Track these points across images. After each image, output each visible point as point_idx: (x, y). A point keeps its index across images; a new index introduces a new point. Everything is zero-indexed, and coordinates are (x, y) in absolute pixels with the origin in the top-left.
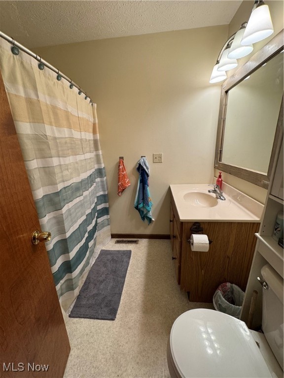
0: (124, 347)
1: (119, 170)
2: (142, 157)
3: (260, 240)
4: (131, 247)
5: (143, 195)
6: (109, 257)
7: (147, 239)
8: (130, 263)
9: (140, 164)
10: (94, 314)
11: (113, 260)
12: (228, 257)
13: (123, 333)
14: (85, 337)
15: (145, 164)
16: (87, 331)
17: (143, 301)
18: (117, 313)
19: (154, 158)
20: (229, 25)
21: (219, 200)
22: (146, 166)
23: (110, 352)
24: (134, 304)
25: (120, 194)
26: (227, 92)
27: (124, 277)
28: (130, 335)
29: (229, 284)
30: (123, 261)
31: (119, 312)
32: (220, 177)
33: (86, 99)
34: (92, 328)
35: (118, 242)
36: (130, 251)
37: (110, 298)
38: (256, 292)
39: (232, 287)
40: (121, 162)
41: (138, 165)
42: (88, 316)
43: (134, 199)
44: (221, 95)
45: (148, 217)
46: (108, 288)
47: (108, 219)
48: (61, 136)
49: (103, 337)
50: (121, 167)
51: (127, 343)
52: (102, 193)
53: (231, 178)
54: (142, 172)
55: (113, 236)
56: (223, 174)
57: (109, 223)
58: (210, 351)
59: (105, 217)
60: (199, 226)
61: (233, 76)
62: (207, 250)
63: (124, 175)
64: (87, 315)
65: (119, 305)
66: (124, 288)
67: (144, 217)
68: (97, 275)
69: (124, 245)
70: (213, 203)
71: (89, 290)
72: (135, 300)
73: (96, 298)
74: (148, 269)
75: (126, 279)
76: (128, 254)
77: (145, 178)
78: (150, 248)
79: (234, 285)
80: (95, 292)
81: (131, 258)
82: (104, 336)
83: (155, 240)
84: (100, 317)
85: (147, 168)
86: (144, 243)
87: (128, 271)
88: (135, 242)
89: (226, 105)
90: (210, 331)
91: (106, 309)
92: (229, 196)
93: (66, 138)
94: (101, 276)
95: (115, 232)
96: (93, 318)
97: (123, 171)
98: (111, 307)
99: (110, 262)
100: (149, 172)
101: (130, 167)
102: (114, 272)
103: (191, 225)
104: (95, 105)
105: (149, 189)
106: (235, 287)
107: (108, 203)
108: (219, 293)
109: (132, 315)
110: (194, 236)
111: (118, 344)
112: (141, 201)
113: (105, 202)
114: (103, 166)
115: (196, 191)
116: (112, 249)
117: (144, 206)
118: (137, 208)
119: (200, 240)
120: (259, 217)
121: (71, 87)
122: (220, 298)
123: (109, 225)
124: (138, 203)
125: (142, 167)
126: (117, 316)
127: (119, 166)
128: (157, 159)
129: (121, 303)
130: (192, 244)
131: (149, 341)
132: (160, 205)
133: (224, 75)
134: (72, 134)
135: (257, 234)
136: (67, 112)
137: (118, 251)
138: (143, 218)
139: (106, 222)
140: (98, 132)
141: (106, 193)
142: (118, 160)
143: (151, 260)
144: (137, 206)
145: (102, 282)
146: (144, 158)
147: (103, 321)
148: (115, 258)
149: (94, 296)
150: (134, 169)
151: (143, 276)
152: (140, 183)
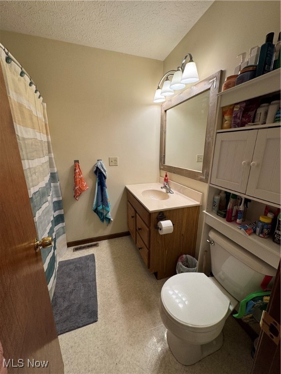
0: (114, 339)
1: (75, 173)
2: (98, 160)
3: (206, 214)
4: (92, 250)
5: (102, 197)
6: (71, 266)
7: (106, 240)
8: (96, 266)
9: (97, 168)
10: (74, 325)
11: (76, 267)
12: (183, 235)
13: (110, 328)
14: (70, 350)
15: (102, 167)
16: (70, 344)
17: (120, 294)
18: (97, 314)
19: (110, 161)
20: (164, 61)
21: (169, 194)
22: (103, 169)
23: (102, 350)
24: (112, 300)
25: (77, 198)
26: (166, 111)
27: (95, 280)
28: (117, 326)
29: (184, 256)
30: (88, 266)
31: (99, 312)
32: (166, 176)
33: (39, 98)
34: (75, 338)
35: (76, 249)
36: (93, 255)
37: (86, 304)
38: (206, 251)
39: (186, 257)
40: (77, 166)
41: (96, 168)
42: (67, 330)
43: (93, 202)
44: (161, 113)
45: (107, 218)
46: (81, 296)
47: (63, 228)
48: (28, 137)
49: (90, 341)
50: (77, 171)
51: (116, 334)
52: (55, 199)
53: (175, 177)
54: (99, 175)
55: (69, 245)
56: (168, 174)
57: (64, 231)
58: (181, 306)
59: (60, 225)
60: (163, 214)
61: (171, 100)
62: (171, 231)
63: (81, 179)
64: (65, 329)
65: (97, 307)
66: (97, 290)
67: (104, 218)
68: (63, 288)
69: (84, 250)
70: (165, 196)
71: (58, 306)
72: (112, 296)
73: (70, 309)
74: (115, 266)
75: (97, 281)
76: (92, 258)
77: (103, 180)
78: (111, 247)
79: (187, 255)
80: (66, 304)
81: (96, 260)
82: (91, 339)
83: (114, 239)
84: (81, 325)
85: (105, 171)
86: (104, 244)
87: (96, 274)
88: (96, 245)
89: (165, 121)
90: (176, 292)
91: (85, 315)
92: (175, 190)
93: (31, 139)
94: (68, 287)
95: (71, 240)
96: (73, 330)
97: (79, 175)
98: (90, 312)
99: (74, 270)
100: (106, 174)
101: (86, 170)
102: (82, 278)
103: (157, 214)
104: (45, 104)
105: (107, 190)
106: (188, 256)
107: (63, 210)
108: (180, 263)
109: (114, 309)
110: (162, 222)
111: (108, 339)
112: (100, 203)
113: (60, 209)
114: (56, 170)
115: (151, 189)
116: (72, 258)
117: (103, 207)
118: (96, 211)
119: (166, 225)
120: (198, 202)
121: (31, 84)
122: (181, 267)
123: (64, 233)
124: (97, 205)
125: (100, 170)
126: (99, 316)
127: (75, 170)
128: (113, 162)
129: (99, 304)
130: (161, 229)
131: (134, 323)
132: (118, 205)
133: (163, 99)
134: (36, 135)
135: (204, 211)
136: (30, 111)
137: (80, 258)
138: (102, 220)
139: (62, 230)
140: (49, 134)
141: (61, 199)
142: (73, 163)
143: (116, 258)
144: (96, 209)
145: (71, 293)
146: (101, 161)
147: (84, 327)
148: (78, 265)
149: (67, 309)
150: (90, 172)
151: (113, 273)
152: (98, 186)
